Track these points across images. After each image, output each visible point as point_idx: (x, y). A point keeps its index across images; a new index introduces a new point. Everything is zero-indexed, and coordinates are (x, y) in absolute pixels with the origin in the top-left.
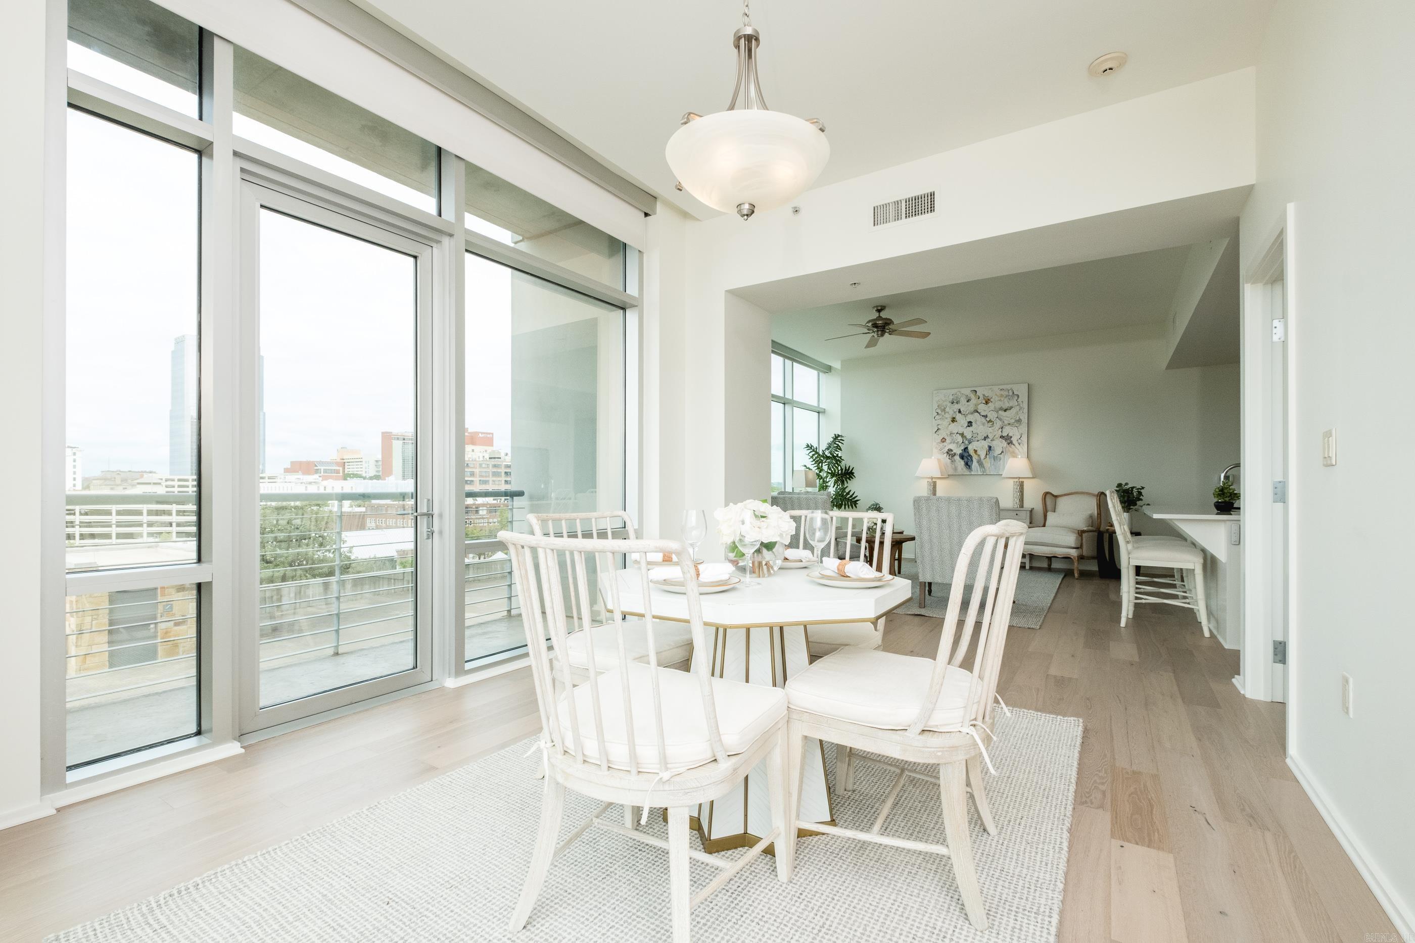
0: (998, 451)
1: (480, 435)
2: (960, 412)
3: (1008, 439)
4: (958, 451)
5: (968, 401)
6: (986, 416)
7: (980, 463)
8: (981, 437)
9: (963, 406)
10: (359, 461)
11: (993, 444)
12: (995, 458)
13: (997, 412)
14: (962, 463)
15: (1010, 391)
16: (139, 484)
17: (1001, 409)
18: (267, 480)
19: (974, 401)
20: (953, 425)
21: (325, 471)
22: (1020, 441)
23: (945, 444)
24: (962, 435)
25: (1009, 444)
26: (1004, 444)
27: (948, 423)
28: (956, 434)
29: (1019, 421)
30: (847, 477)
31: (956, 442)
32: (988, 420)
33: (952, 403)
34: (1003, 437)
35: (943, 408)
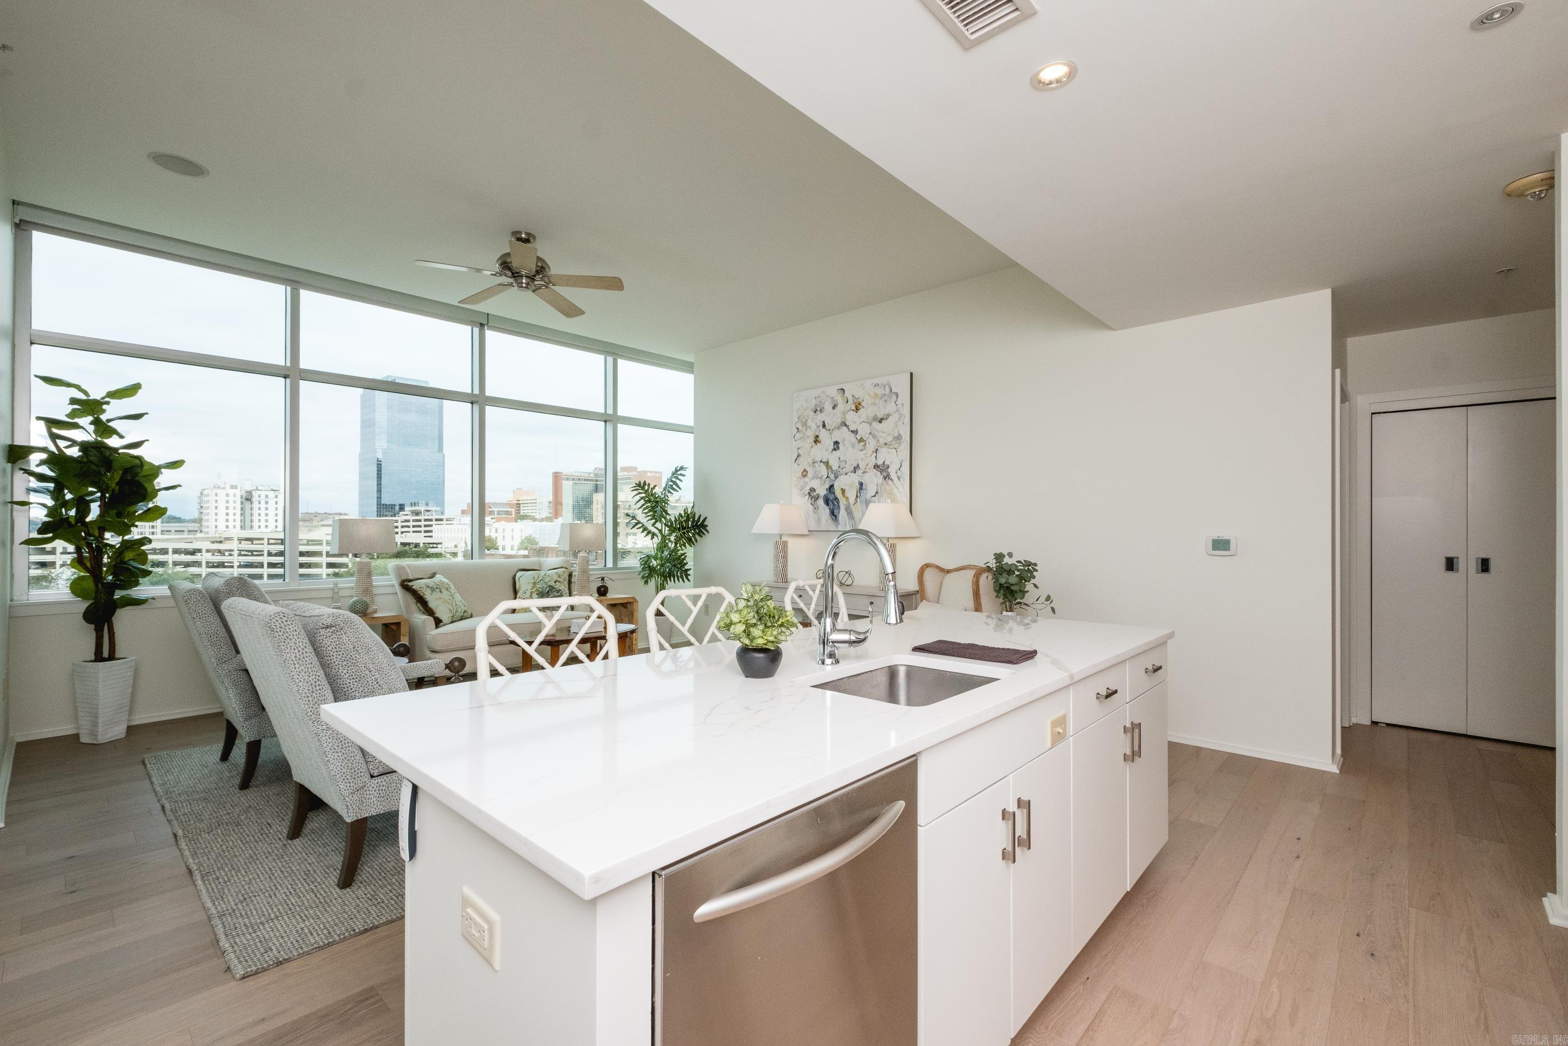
0: (870, 491)
1: (649, 474)
2: (824, 426)
3: (882, 469)
4: (822, 491)
5: (834, 408)
6: (855, 432)
7: (848, 509)
8: (849, 468)
9: (828, 416)
10: (534, 502)
11: (867, 479)
13: (871, 424)
14: (827, 510)
15: (887, 388)
16: (322, 525)
17: (875, 419)
18: (444, 522)
19: (841, 407)
20: (815, 447)
21: (499, 513)
22: (899, 473)
23: (806, 479)
24: (827, 464)
25: (885, 478)
26: (880, 478)
27: (811, 444)
28: (819, 463)
29: (898, 438)
30: (696, 532)
31: (820, 475)
32: (859, 438)
33: (815, 412)
34: (878, 467)
35: (804, 420)
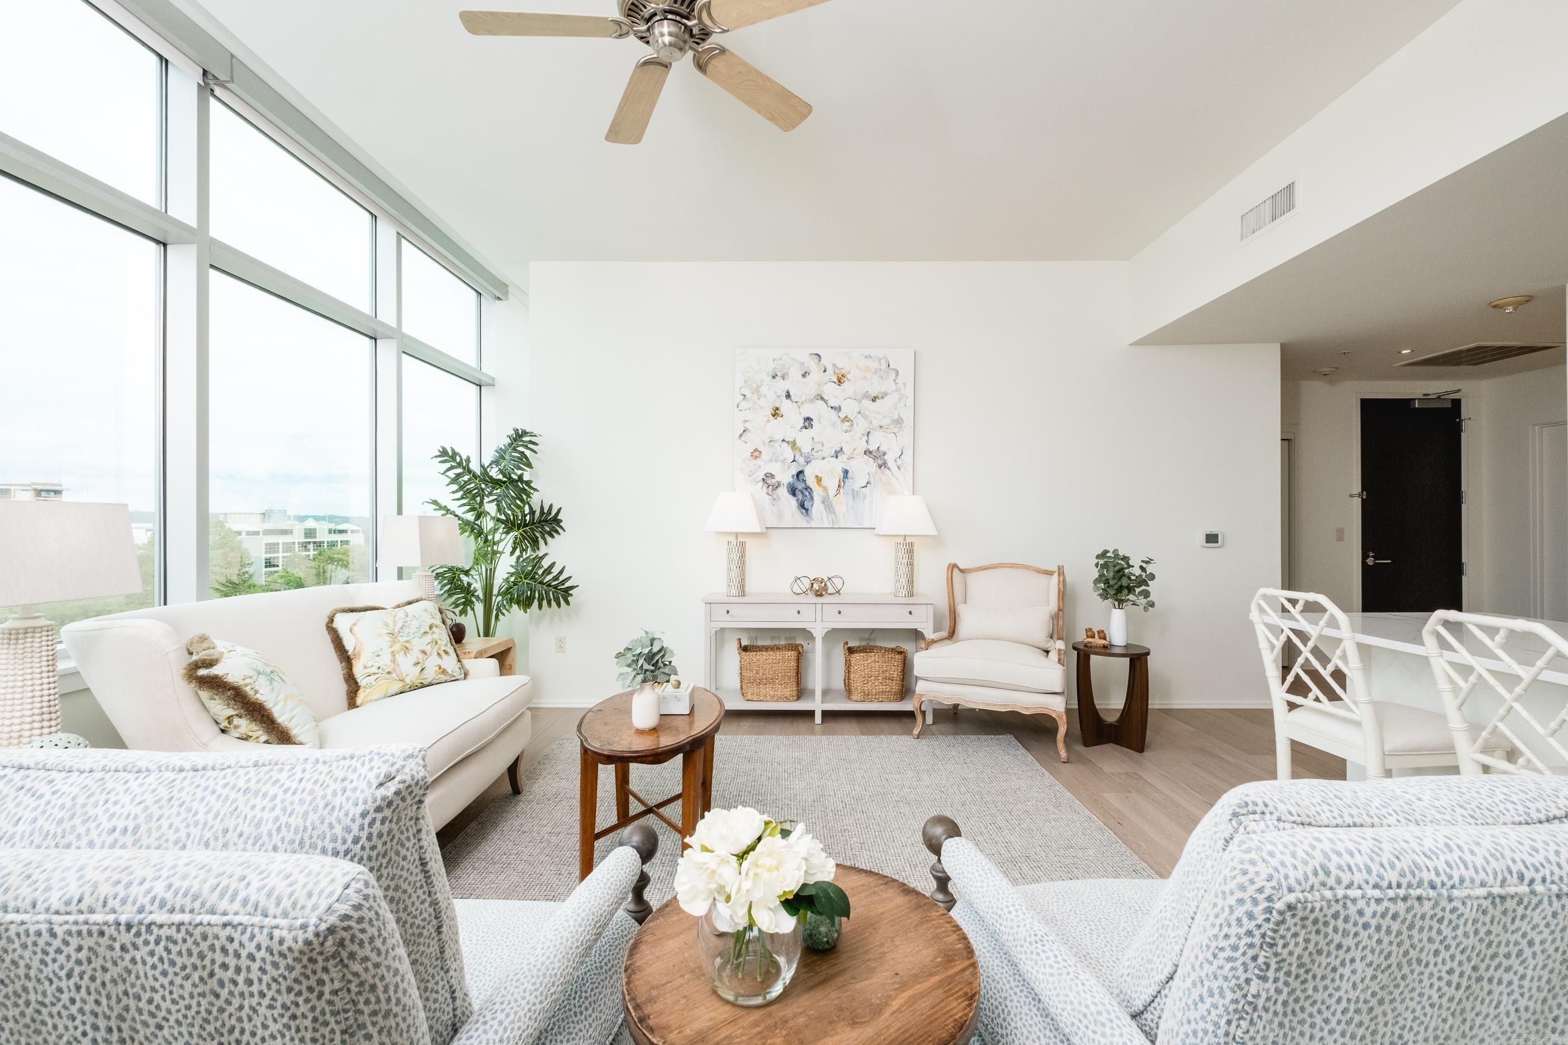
0: (858, 479)
2: (788, 396)
3: (877, 456)
4: (786, 477)
5: (804, 376)
6: (838, 409)
7: (826, 501)
8: (829, 450)
9: (794, 383)
11: (852, 466)
12: (855, 495)
13: (860, 402)
14: (793, 502)
15: (883, 362)
17: (866, 396)
19: (816, 375)
20: (774, 422)
22: (899, 462)
23: (758, 462)
24: (793, 444)
25: (880, 467)
26: (871, 465)
27: (766, 418)
28: (780, 442)
29: (899, 422)
30: (545, 531)
31: (781, 458)
32: (842, 416)
33: (774, 377)
34: (871, 452)
35: (755, 386)
